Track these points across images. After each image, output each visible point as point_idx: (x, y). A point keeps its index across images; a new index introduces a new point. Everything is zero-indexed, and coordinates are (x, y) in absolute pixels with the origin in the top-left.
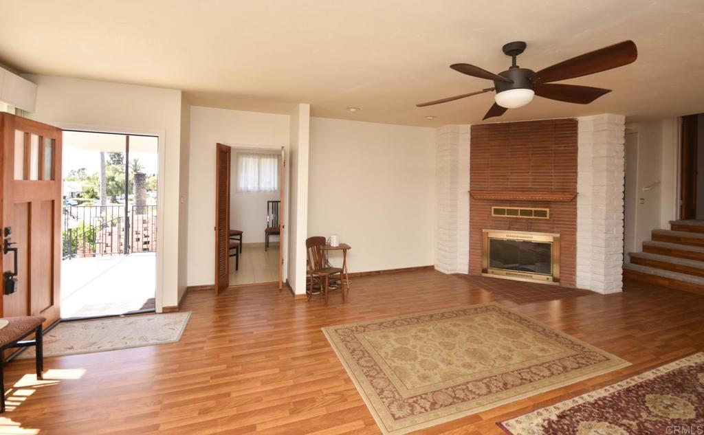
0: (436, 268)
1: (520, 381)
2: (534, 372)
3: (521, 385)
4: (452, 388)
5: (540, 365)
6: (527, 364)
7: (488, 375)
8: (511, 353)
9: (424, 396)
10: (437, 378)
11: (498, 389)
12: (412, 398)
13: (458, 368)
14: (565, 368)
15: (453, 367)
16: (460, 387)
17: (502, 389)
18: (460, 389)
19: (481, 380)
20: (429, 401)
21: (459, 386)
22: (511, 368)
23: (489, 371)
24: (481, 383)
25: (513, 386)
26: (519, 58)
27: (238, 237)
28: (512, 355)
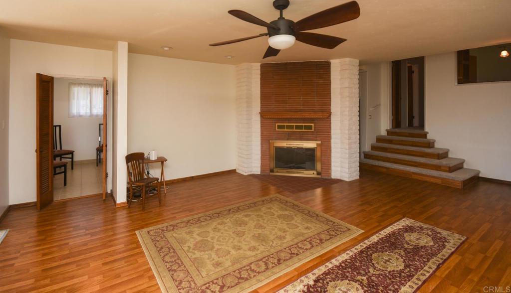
0: (237, 171)
1: (290, 256)
2: (300, 246)
3: (290, 258)
4: (238, 270)
5: (305, 241)
6: (296, 241)
7: (268, 254)
8: (285, 233)
9: (215, 281)
10: (228, 263)
11: (274, 265)
12: (206, 284)
13: (245, 252)
14: (321, 240)
15: (241, 251)
16: (245, 269)
17: (276, 265)
18: (245, 270)
19: (261, 260)
20: (219, 285)
21: (244, 267)
22: (285, 246)
23: (269, 251)
24: (261, 262)
25: (284, 260)
26: (284, 11)
27: (70, 156)
28: (286, 235)
